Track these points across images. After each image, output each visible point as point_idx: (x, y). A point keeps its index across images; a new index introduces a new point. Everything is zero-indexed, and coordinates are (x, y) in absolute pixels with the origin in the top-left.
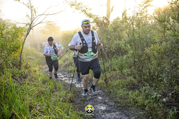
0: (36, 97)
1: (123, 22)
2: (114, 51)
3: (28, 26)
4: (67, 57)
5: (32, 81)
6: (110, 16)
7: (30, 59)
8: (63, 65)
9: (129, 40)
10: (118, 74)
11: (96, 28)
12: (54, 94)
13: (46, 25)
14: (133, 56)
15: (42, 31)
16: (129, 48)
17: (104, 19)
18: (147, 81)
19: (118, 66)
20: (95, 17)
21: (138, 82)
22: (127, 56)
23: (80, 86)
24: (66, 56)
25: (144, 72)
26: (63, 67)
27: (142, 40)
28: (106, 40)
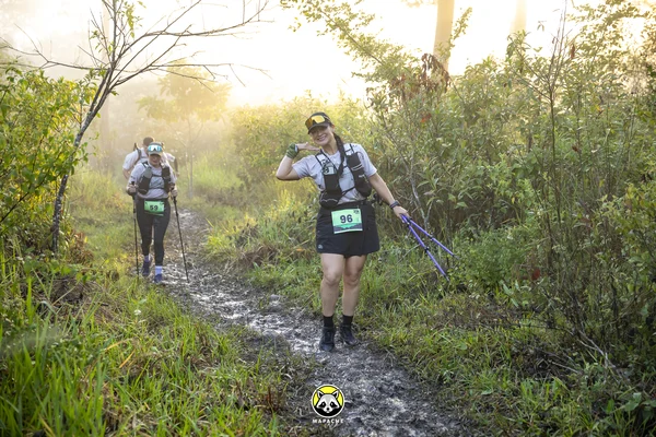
0: (126, 380)
1: (510, 84)
2: (462, 204)
3: (98, 80)
4: (253, 222)
6: (452, 51)
7: (90, 222)
8: (234, 258)
9: (529, 162)
10: (475, 303)
11: (387, 102)
14: (546, 232)
15: (144, 103)
16: (531, 194)
17: (424, 66)
18: (602, 340)
19: (479, 270)
20: (386, 55)
21: (562, 346)
22: (520, 232)
23: (306, 349)
24: (247, 217)
25: (590, 302)
26: (235, 266)
27: (591, 163)
28: (428, 156)
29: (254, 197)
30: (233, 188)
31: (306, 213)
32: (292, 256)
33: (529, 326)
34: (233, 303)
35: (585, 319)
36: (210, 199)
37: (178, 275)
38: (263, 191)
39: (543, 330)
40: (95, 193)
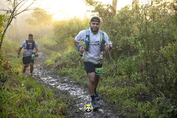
0: (18, 107)
1: (133, 13)
2: (120, 49)
4: (60, 55)
5: (13, 85)
6: (117, 3)
7: (12, 56)
8: (54, 66)
9: (140, 36)
10: (124, 79)
12: (41, 103)
13: (32, 12)
14: (145, 57)
15: (27, 20)
16: (140, 46)
17: (108, 8)
18: (162, 90)
19: (126, 69)
20: (97, 4)
21: (150, 91)
22: (138, 57)
23: (75, 94)
24: (58, 54)
25: (158, 78)
26: (54, 69)
27: (158, 36)
28: (110, 35)
29: (61, 48)
30: (54, 45)
31: (75, 52)
32: (71, 65)
33: (140, 86)
34: (54, 80)
35: (157, 83)
36: (48, 48)
37: (37, 72)
38: (63, 46)
39: (145, 87)
40: (13, 47)
